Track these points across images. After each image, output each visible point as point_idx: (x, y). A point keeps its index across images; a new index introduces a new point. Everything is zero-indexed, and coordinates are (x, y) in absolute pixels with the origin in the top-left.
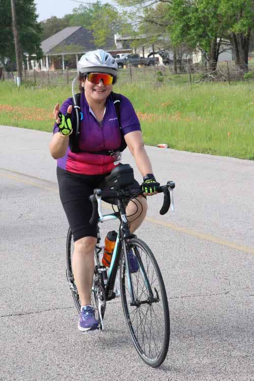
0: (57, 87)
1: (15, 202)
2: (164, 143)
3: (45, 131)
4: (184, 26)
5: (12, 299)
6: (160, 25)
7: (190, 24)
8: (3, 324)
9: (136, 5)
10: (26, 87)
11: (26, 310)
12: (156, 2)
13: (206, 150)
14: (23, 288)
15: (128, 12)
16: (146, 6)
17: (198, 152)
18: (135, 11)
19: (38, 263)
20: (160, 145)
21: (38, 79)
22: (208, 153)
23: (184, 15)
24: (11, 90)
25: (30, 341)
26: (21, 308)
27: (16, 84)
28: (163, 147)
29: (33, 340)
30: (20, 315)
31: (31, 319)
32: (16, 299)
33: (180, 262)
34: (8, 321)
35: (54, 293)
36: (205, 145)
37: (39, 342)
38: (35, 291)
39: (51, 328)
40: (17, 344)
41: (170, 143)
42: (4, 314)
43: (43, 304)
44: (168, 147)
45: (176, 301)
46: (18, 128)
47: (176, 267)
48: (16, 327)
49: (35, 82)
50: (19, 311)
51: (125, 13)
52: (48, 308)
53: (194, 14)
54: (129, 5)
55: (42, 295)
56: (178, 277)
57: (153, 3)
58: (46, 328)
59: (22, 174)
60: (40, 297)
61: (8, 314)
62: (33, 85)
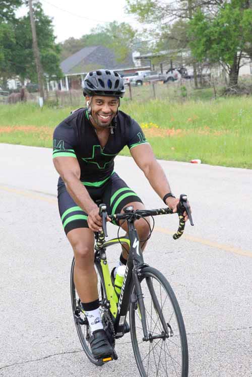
2: (196, 159)
4: (207, 41)
5: (63, 334)
6: (180, 41)
7: (213, 38)
8: (57, 363)
9: (156, 23)
10: (48, 107)
12: (175, 18)
13: (243, 164)
15: (148, 29)
16: (165, 22)
17: (234, 167)
18: (155, 29)
20: (193, 161)
21: (60, 99)
22: (244, 167)
23: (205, 30)
24: (33, 111)
26: (74, 344)
27: (39, 105)
28: (196, 162)
30: (74, 352)
32: (67, 333)
33: (239, 287)
34: (61, 359)
36: (241, 159)
41: (204, 158)
42: (56, 352)
44: (202, 163)
45: (244, 332)
46: (44, 148)
47: (236, 292)
48: (71, 367)
49: (58, 101)
50: (73, 348)
51: (145, 31)
53: (215, 29)
54: (149, 22)
56: (241, 305)
57: (173, 19)
61: (61, 352)
62: (55, 105)
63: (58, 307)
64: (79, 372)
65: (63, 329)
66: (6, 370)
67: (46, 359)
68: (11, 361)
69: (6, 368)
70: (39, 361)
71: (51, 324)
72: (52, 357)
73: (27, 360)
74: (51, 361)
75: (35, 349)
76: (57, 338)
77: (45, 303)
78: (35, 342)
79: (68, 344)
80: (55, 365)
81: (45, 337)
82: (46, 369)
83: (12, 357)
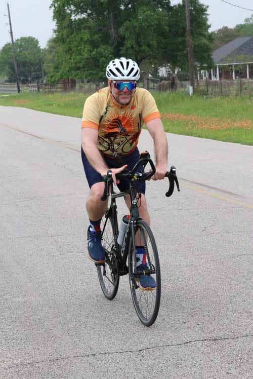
0: (230, 97)
1: (198, 214)
3: (220, 141)
5: (204, 321)
8: (197, 350)
10: (198, 96)
11: (221, 334)
14: (215, 309)
19: (229, 281)
21: (210, 89)
24: (183, 99)
25: (229, 372)
26: (215, 332)
27: (189, 95)
29: (233, 371)
30: (215, 340)
31: (227, 346)
32: (208, 321)
34: (202, 346)
35: (250, 318)
37: (240, 373)
38: (228, 313)
39: (251, 357)
40: (216, 375)
42: (197, 339)
43: (239, 329)
46: (192, 137)
48: (211, 354)
49: (208, 90)
50: (214, 335)
52: (244, 334)
55: (237, 319)
58: (246, 357)
59: (201, 185)
60: (235, 320)
61: (202, 339)
62: (205, 94)
63: (200, 294)
64: (219, 359)
65: (204, 316)
66: (147, 352)
67: (186, 344)
68: (152, 344)
69: (147, 350)
70: (179, 346)
71: (192, 311)
72: (193, 343)
73: (168, 344)
74: (191, 347)
75: (176, 334)
76: (198, 324)
77: (188, 290)
78: (176, 327)
79: (209, 331)
80: (195, 351)
81: (186, 324)
82: (186, 354)
83: (153, 340)
